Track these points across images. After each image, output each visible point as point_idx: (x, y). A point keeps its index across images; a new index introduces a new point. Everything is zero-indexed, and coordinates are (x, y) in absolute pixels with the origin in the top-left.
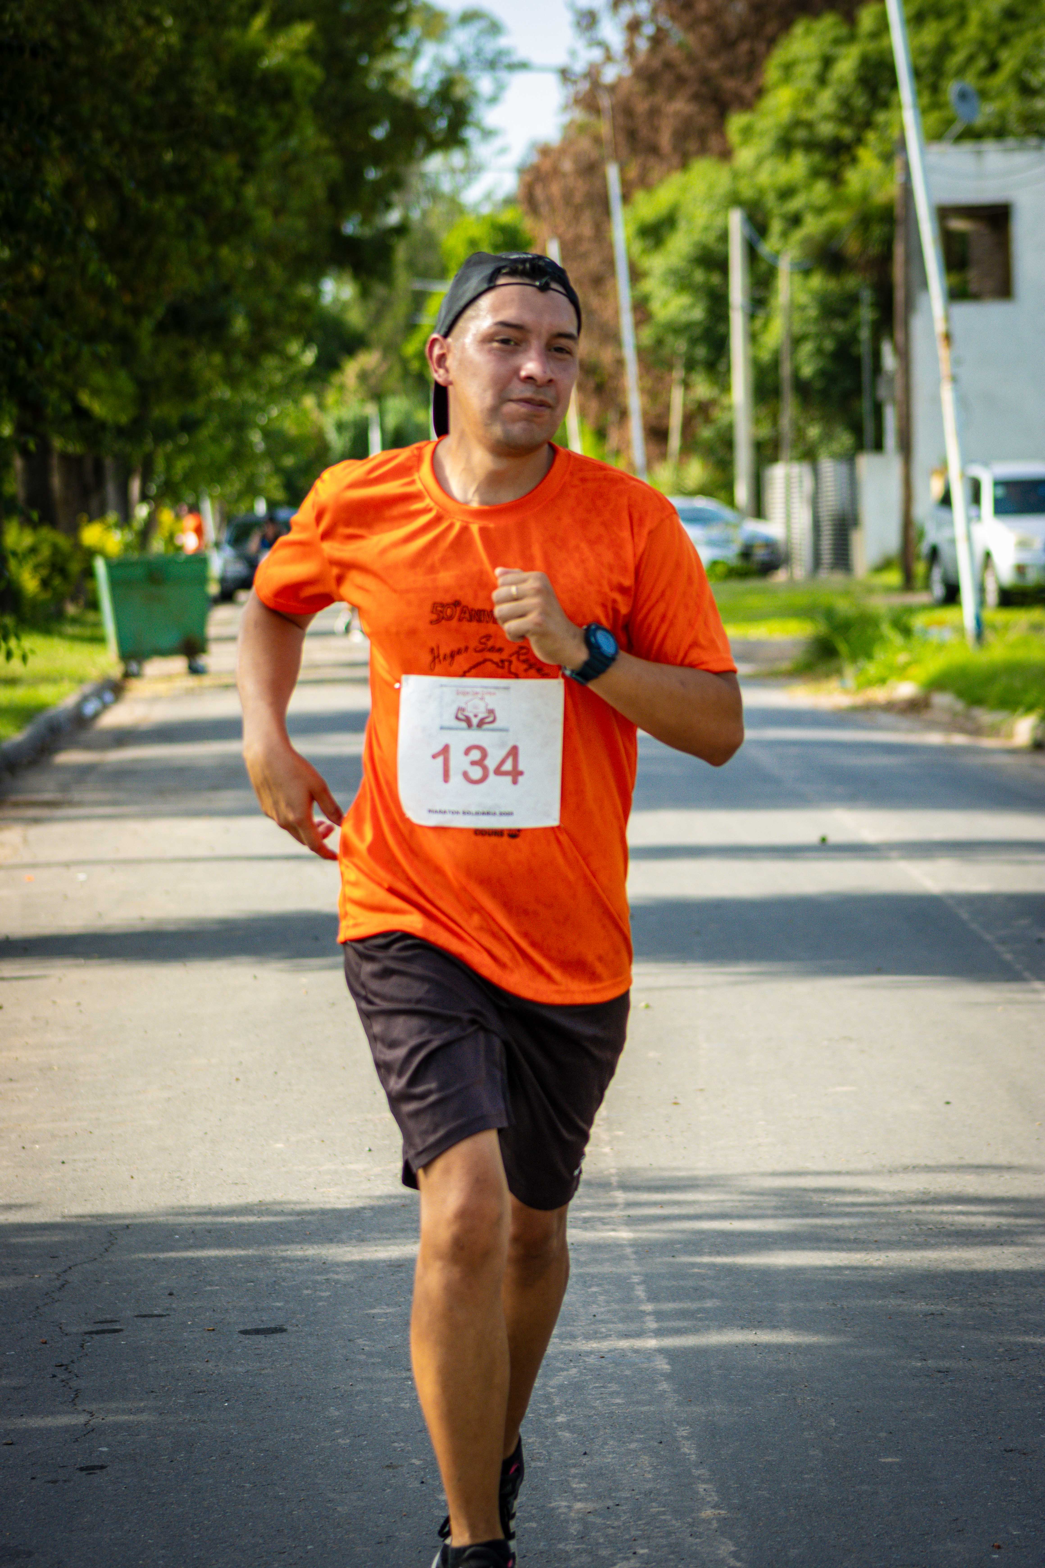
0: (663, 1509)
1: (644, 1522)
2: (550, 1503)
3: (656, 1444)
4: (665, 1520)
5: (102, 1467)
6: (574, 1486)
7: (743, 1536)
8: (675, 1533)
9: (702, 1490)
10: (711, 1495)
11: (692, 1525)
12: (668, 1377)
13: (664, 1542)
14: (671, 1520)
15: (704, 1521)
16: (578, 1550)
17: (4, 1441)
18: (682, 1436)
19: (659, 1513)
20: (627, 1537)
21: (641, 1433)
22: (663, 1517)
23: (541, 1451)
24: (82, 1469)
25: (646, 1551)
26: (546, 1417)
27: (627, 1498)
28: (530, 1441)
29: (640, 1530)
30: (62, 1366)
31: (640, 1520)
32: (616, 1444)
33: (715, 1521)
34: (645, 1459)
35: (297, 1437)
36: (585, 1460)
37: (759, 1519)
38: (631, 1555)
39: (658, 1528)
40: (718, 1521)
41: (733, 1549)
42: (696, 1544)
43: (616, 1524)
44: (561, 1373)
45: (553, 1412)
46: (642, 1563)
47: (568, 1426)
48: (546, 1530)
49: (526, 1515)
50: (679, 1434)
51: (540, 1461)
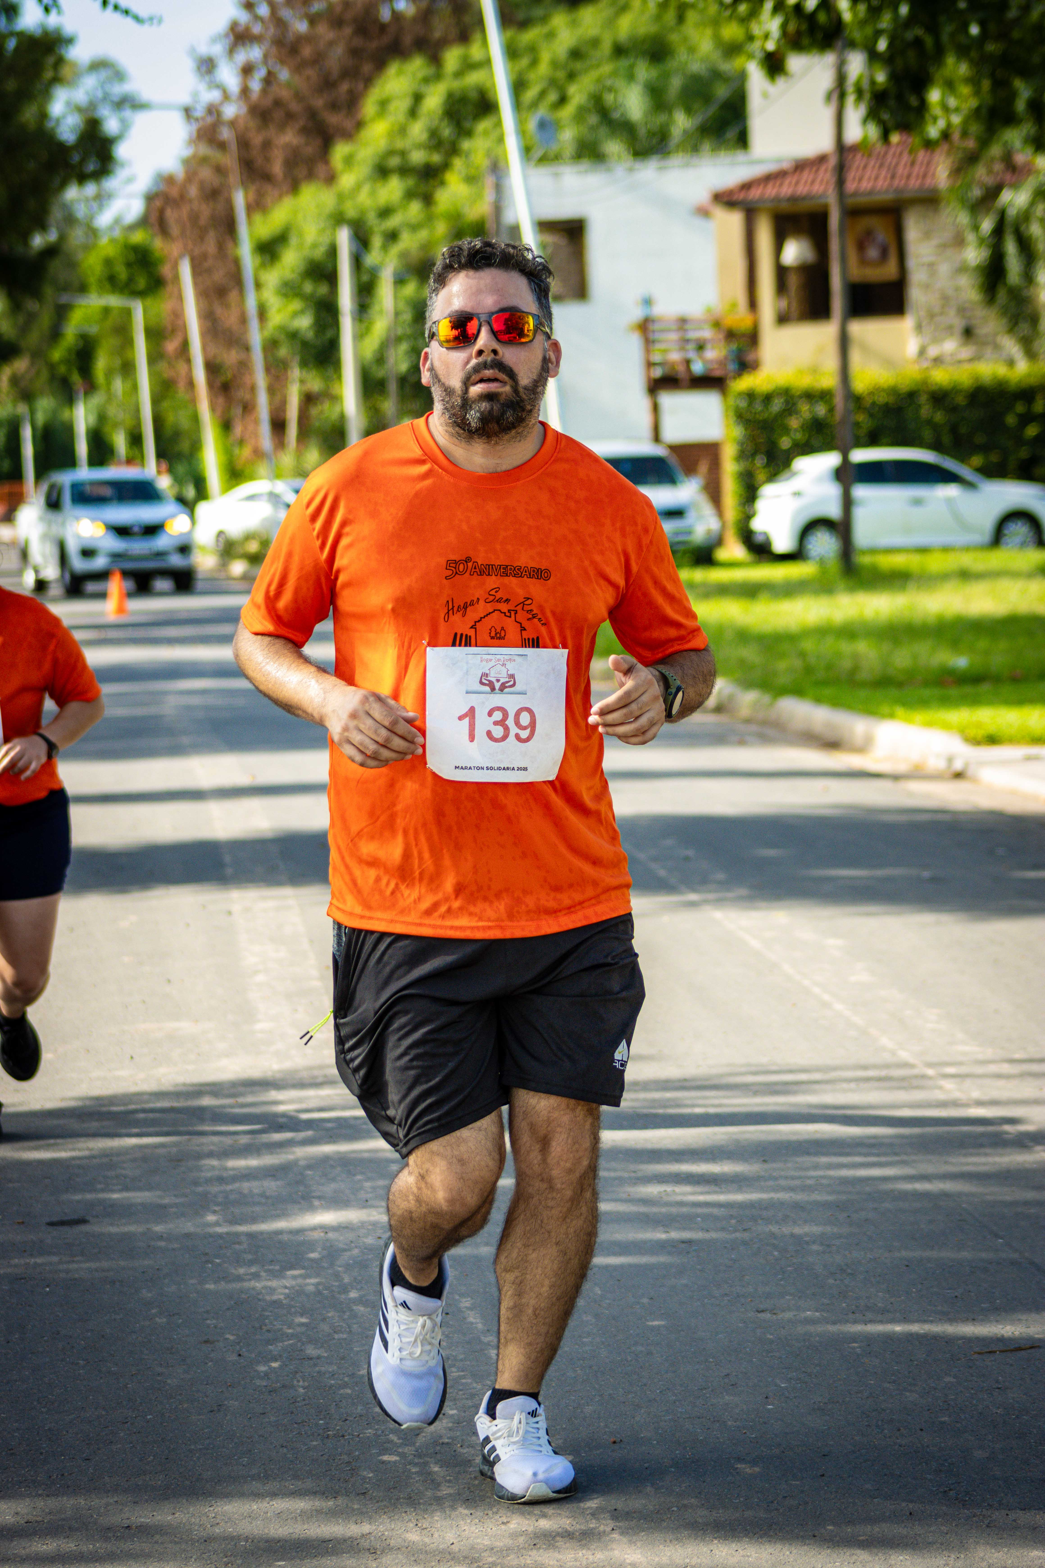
0: (462, 1373)
2: (359, 1371)
4: (466, 1383)
18: (466, 1307)
19: (460, 1377)
22: (464, 1381)
23: (341, 1324)
25: (455, 1412)
26: (339, 1293)
28: (330, 1315)
35: (118, 1317)
39: (461, 1390)
45: (344, 1289)
46: (454, 1423)
47: (360, 1301)
48: (361, 1395)
49: (340, 1382)
50: (462, 1305)
51: (342, 1333)
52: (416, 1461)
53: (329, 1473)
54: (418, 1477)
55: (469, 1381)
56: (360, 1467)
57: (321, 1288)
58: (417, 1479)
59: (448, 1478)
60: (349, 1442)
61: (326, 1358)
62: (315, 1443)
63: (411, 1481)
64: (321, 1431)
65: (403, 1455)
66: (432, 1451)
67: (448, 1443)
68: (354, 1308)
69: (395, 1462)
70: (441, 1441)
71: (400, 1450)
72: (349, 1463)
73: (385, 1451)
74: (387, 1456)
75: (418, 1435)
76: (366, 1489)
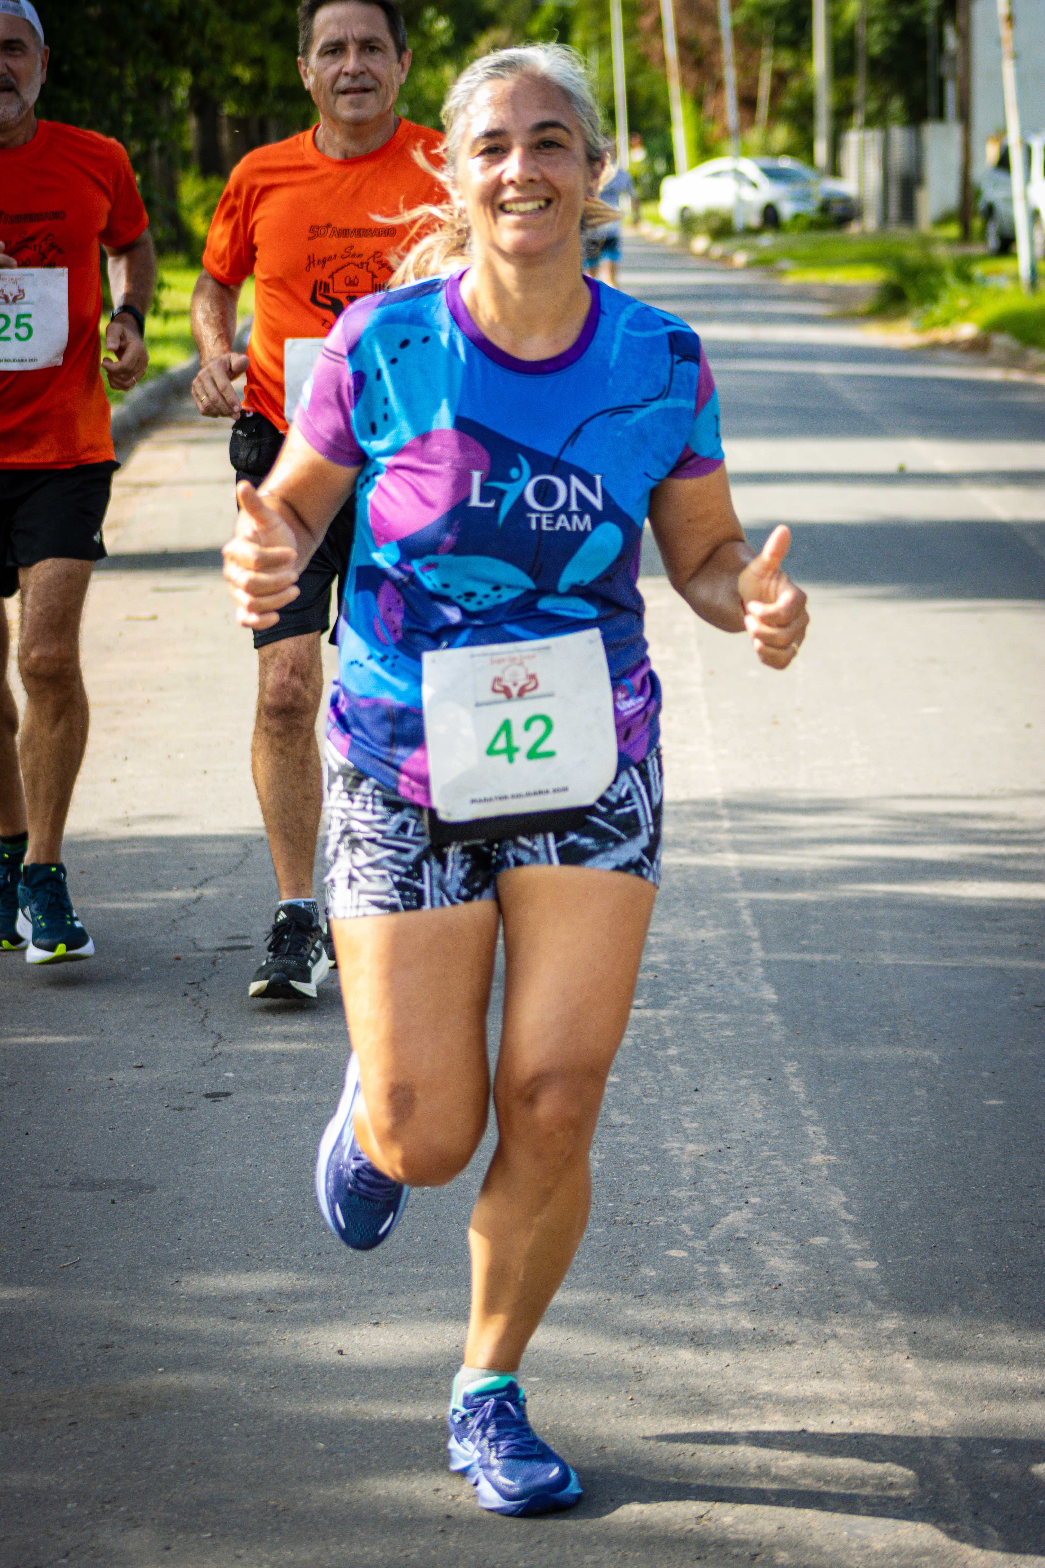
0: (774, 1153)
1: (755, 1167)
2: (663, 1144)
3: (765, 1081)
4: (776, 1166)
5: (227, 1094)
6: (686, 1125)
7: (853, 1185)
8: (786, 1180)
9: (811, 1132)
10: (820, 1139)
11: (803, 1172)
12: (776, 1008)
13: (775, 1190)
14: (782, 1166)
15: (814, 1167)
16: (690, 1197)
17: (134, 1064)
18: (790, 1073)
19: (770, 1158)
20: (739, 1184)
21: (750, 1068)
23: (652, 1086)
24: (207, 1096)
25: (758, 1200)
27: (738, 1141)
28: (643, 1074)
29: (752, 1176)
30: (193, 984)
31: (752, 1164)
32: (726, 1080)
33: (825, 1168)
34: (755, 1097)
36: (696, 1097)
37: (869, 1167)
38: (743, 1204)
39: (769, 1174)
40: (829, 1168)
41: (844, 1199)
42: (807, 1193)
43: (728, 1169)
44: (672, 1002)
45: (664, 1044)
46: (754, 1214)
47: (679, 1060)
48: (659, 1174)
49: (639, 1157)
50: (787, 1070)
51: (652, 1097)
52: (706, 1259)
53: (608, 1268)
54: (704, 1278)
55: (779, 1163)
56: (643, 1262)
57: (639, 1041)
58: (703, 1281)
59: (737, 1282)
60: (636, 1231)
61: (631, 1126)
62: (599, 1230)
63: (696, 1283)
64: (608, 1217)
65: (692, 1251)
66: (724, 1247)
67: (743, 1239)
68: (671, 1067)
69: (682, 1259)
70: (736, 1236)
71: (690, 1244)
72: (632, 1256)
73: (673, 1244)
74: (674, 1251)
75: (713, 1226)
76: (645, 1290)
